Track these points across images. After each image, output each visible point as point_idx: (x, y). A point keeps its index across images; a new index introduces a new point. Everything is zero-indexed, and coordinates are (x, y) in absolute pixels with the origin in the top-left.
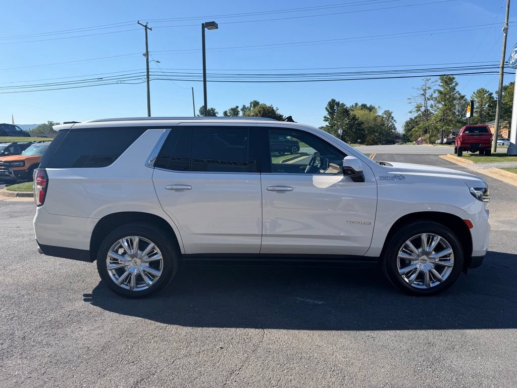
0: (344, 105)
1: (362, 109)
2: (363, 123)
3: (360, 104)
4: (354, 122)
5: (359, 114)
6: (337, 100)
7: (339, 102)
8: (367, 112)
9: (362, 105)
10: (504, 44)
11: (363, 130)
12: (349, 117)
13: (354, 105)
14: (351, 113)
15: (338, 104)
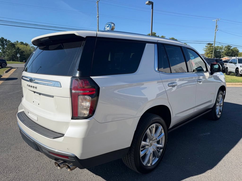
0: (10, 41)
1: (21, 44)
2: (24, 52)
3: (19, 42)
4: (19, 51)
5: (21, 47)
6: (5, 38)
7: (6, 39)
8: (25, 46)
9: (21, 42)
10: (98, 22)
11: (24, 55)
12: (15, 48)
13: (16, 42)
14: (16, 46)
15: (6, 40)
